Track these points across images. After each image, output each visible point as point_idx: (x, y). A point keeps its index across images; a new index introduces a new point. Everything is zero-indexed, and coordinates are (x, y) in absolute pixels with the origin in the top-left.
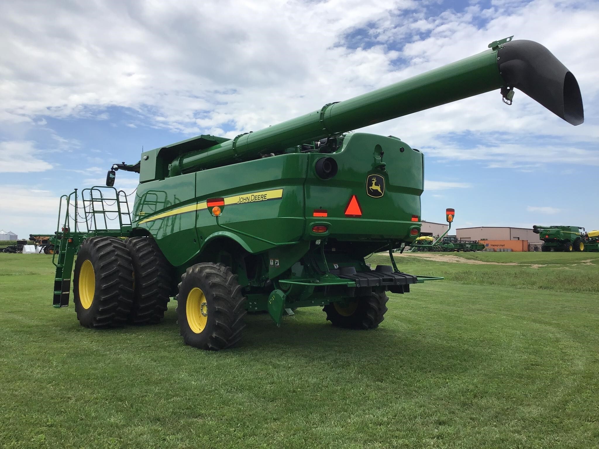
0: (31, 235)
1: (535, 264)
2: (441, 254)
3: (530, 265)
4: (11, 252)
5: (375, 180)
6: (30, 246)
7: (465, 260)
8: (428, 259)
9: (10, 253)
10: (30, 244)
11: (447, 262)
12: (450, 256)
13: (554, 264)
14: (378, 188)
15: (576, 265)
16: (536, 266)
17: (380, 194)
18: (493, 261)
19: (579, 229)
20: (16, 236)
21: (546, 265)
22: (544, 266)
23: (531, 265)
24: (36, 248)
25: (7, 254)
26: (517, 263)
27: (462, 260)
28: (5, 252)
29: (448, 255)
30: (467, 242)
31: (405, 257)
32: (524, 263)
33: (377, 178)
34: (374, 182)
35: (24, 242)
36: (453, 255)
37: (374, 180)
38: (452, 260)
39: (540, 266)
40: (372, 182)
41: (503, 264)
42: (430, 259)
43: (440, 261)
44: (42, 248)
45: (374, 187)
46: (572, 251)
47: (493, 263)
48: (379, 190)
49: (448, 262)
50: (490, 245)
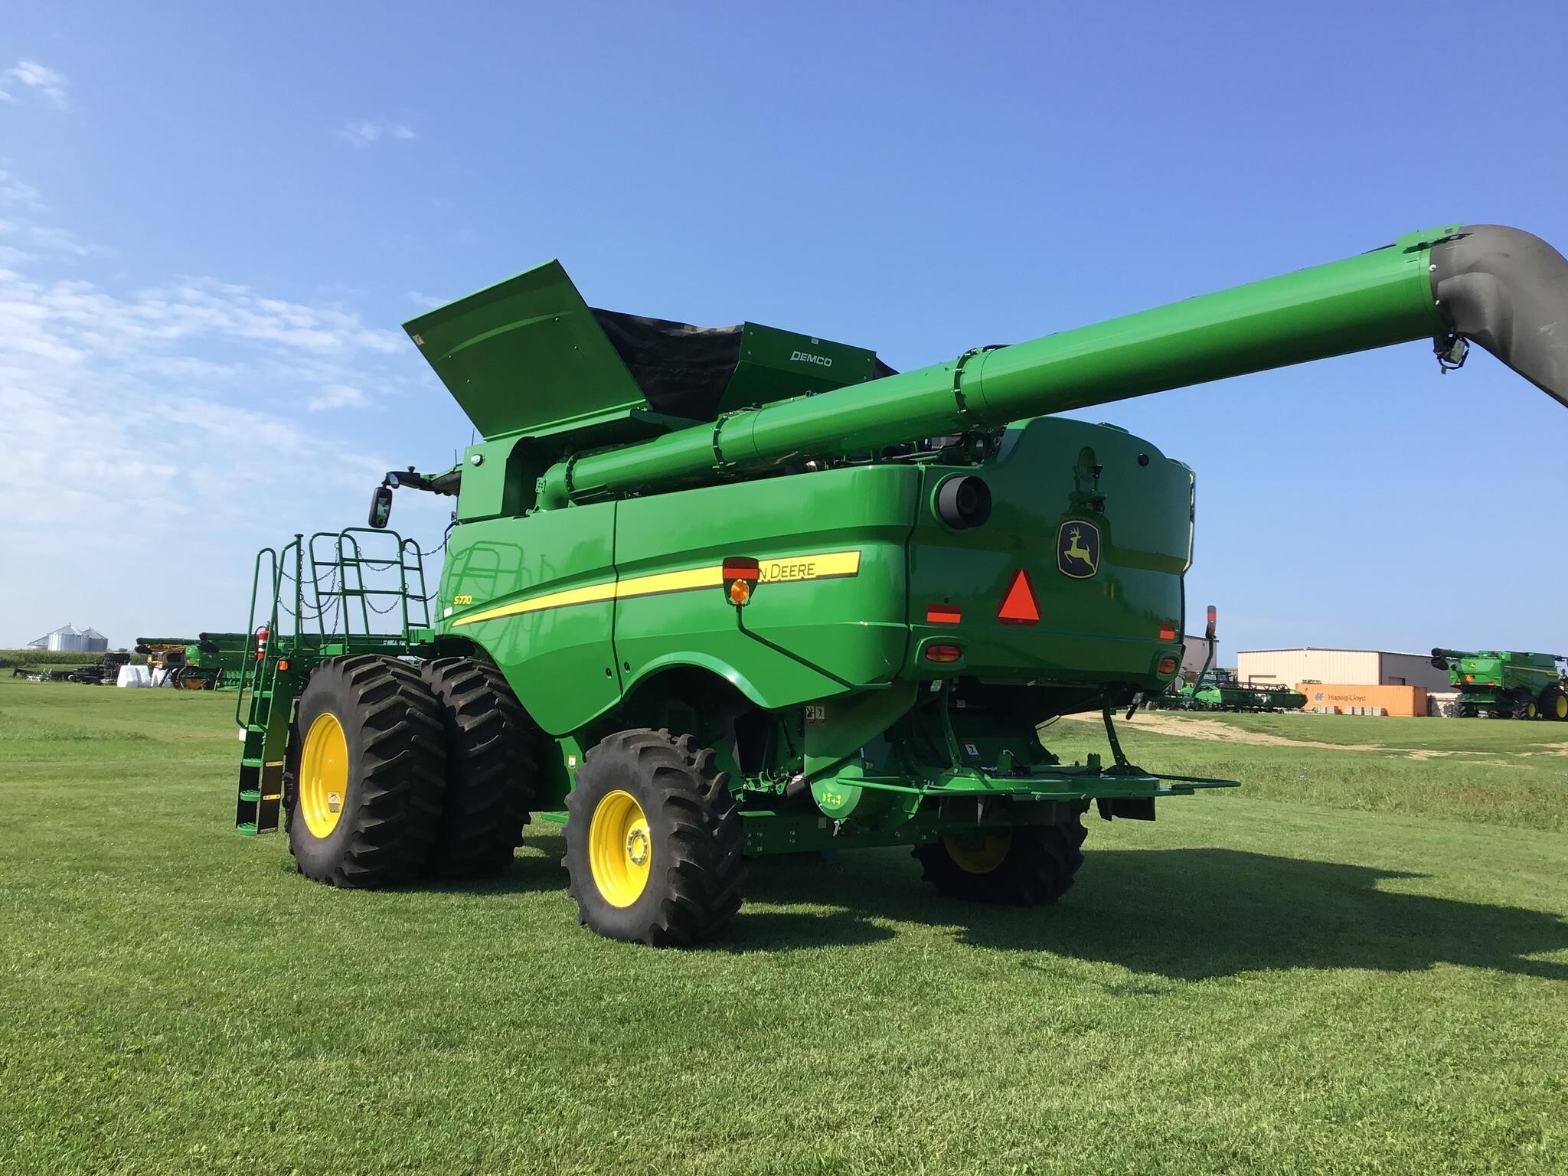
0: (140, 641)
1: (1424, 748)
2: (1184, 716)
3: (1407, 750)
4: (88, 681)
5: (1078, 534)
6: (136, 669)
7: (1244, 732)
8: (1143, 728)
9: (87, 684)
10: (136, 662)
11: (1194, 739)
12: (1204, 722)
13: (1472, 749)
14: (1084, 555)
15: (1529, 754)
16: (1421, 755)
17: (1090, 570)
18: (1316, 738)
19: (1556, 662)
20: (105, 642)
21: (1450, 752)
22: (1445, 754)
23: (1409, 752)
24: (151, 674)
25: (80, 686)
26: (1377, 745)
27: (1236, 734)
28: (74, 680)
29: (1202, 719)
30: (1259, 688)
31: (1086, 720)
32: (1395, 745)
33: (1084, 530)
34: (1074, 540)
35: (123, 658)
36: (1214, 720)
37: (1075, 535)
38: (1207, 733)
39: (1435, 754)
40: (1071, 539)
41: (1340, 747)
42: (1151, 729)
43: (1175, 733)
44: (167, 674)
45: (1075, 552)
46: (1536, 718)
47: (1315, 742)
48: (1088, 560)
49: (1197, 737)
50: (1325, 696)
